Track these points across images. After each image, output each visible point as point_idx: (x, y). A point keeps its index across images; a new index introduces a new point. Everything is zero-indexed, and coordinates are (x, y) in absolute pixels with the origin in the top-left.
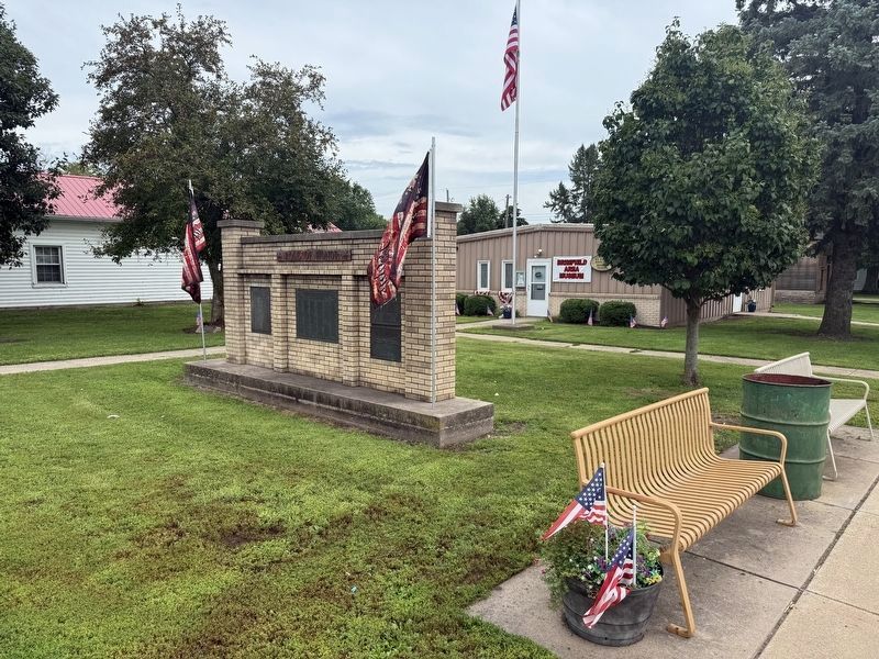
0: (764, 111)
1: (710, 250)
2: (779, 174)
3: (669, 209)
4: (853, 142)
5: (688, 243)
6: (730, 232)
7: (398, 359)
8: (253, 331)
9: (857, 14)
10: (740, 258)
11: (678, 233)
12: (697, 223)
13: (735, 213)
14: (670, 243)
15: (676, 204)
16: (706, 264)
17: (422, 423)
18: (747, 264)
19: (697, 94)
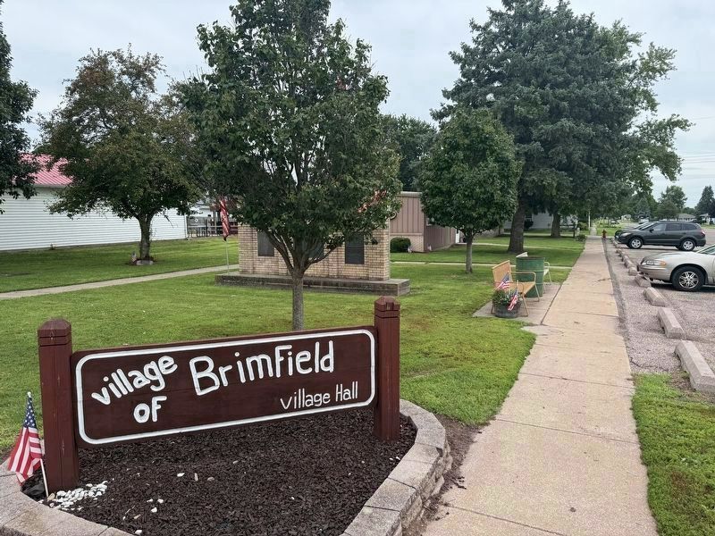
0: (502, 149)
1: (482, 210)
2: (508, 177)
3: (466, 193)
4: (526, 153)
5: (473, 208)
6: (489, 202)
7: (362, 263)
8: (259, 255)
9: (525, 91)
10: (494, 214)
11: (470, 203)
12: (478, 200)
13: (492, 194)
14: (466, 207)
15: (469, 190)
16: (480, 217)
17: (388, 288)
18: (497, 217)
19: (473, 141)
